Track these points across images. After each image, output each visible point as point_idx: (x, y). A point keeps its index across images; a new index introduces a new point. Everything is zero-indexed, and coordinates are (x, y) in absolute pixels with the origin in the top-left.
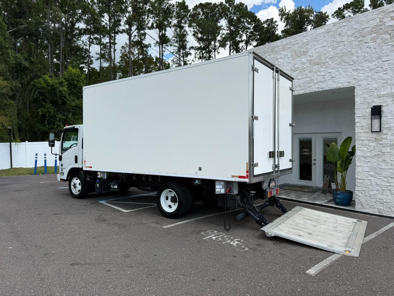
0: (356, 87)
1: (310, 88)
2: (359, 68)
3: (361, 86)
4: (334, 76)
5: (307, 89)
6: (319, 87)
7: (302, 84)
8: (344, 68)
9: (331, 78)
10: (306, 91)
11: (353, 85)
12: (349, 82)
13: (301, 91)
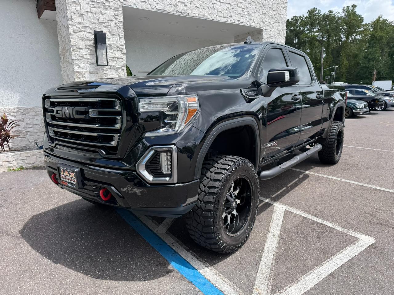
0: (264, 30)
1: (232, 18)
2: (266, 13)
3: (267, 30)
4: (250, 13)
5: (229, 18)
6: (240, 20)
7: (224, 10)
8: (257, 8)
9: (248, 14)
10: (229, 21)
11: (262, 28)
12: (260, 24)
13: (223, 18)
